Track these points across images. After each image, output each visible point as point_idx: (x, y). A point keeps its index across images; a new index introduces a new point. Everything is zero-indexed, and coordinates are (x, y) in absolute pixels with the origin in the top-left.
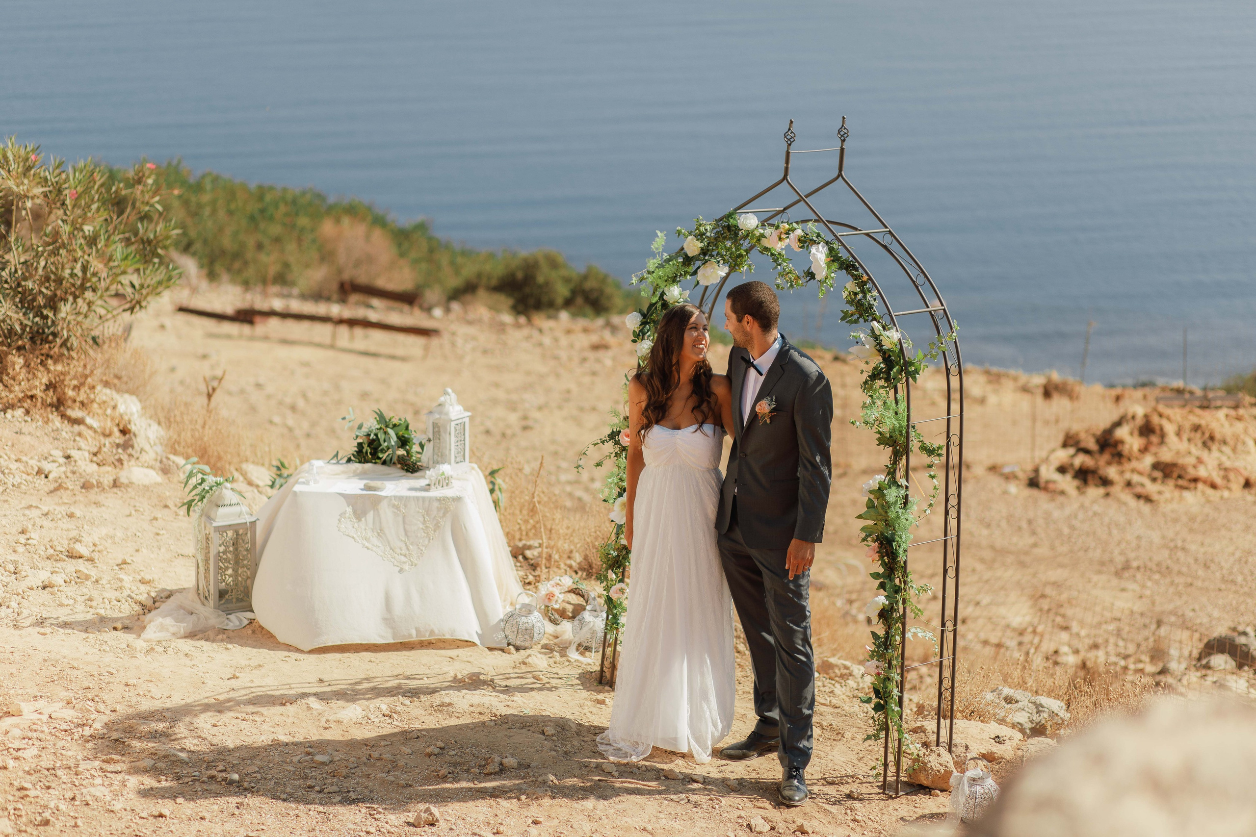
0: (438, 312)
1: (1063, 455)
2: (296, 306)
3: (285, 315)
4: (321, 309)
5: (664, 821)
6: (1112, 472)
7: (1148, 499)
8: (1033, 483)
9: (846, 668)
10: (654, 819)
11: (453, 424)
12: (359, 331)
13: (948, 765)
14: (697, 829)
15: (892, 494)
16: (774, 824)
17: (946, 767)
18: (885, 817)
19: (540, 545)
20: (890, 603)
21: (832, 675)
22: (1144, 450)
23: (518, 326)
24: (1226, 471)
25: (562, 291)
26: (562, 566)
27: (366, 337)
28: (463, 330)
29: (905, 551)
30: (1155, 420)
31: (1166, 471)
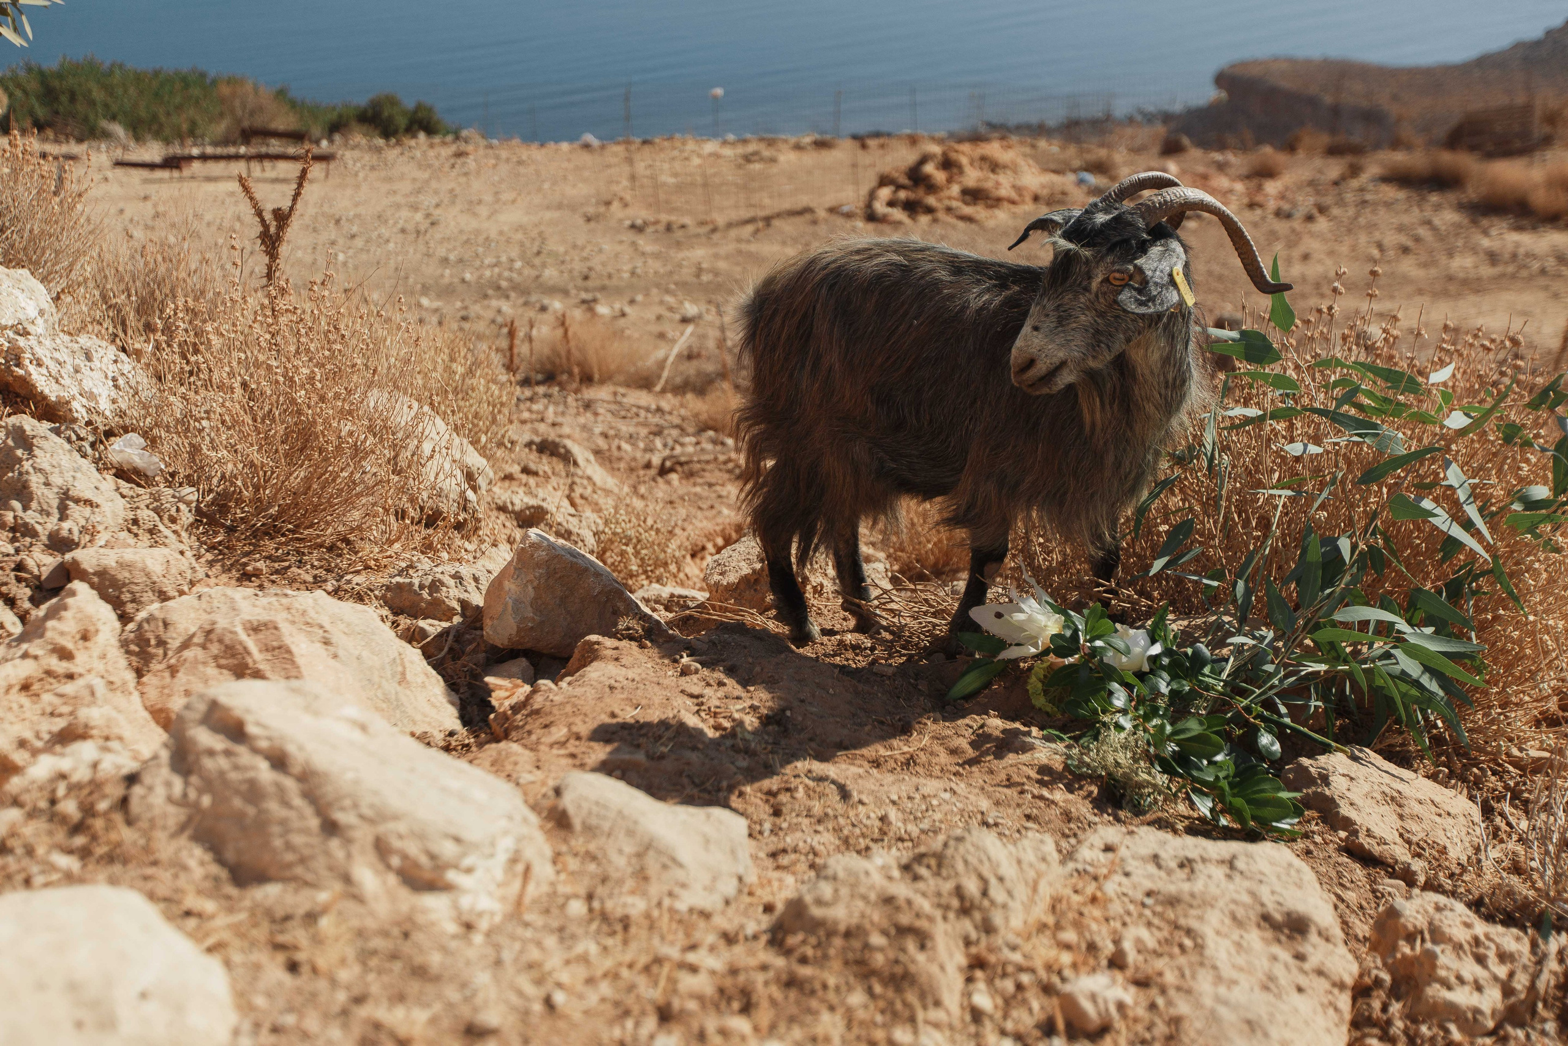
0: (324, 143)
1: (885, 193)
2: (209, 150)
3: (204, 158)
4: (232, 150)
6: (931, 200)
8: (872, 218)
12: (267, 164)
22: (950, 180)
24: (1018, 189)
25: (402, 122)
27: (273, 168)
28: (349, 155)
30: (953, 156)
31: (974, 195)
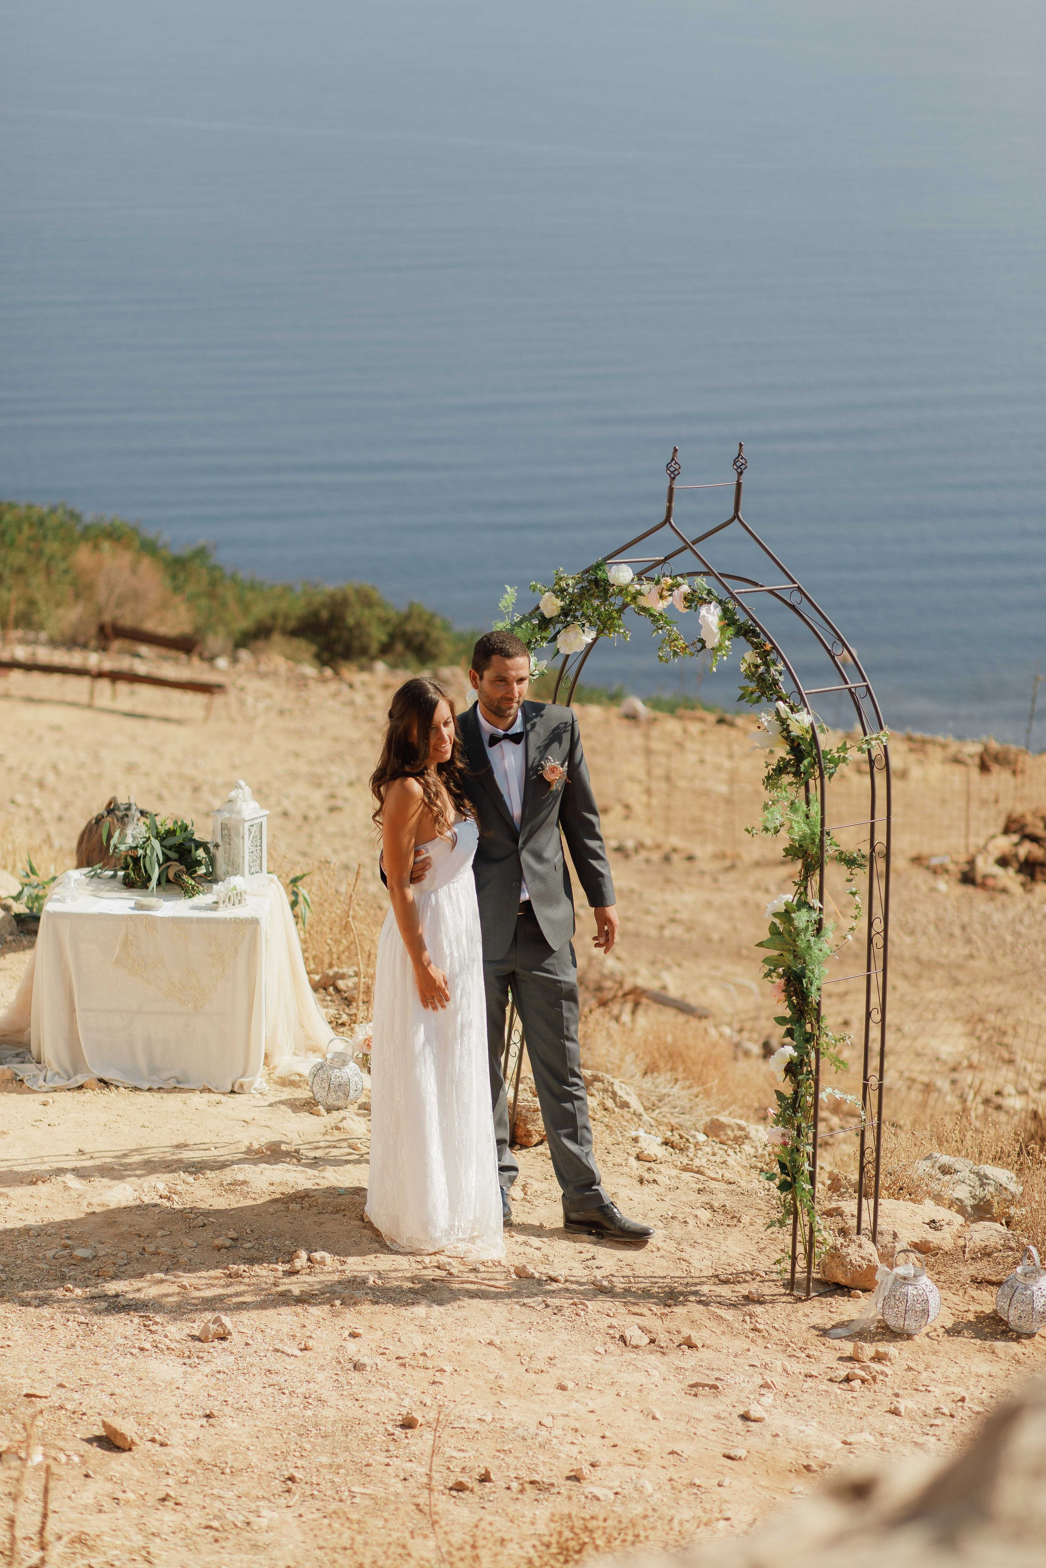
0: (222, 663)
1: (1004, 844)
2: (44, 655)
3: (29, 667)
4: (75, 659)
5: (515, 1332)
8: (968, 878)
9: (741, 1128)
10: (503, 1330)
11: (247, 825)
12: (123, 687)
13: (872, 1258)
14: (557, 1343)
15: (802, 918)
16: (654, 1336)
17: (870, 1261)
18: (793, 1326)
19: (357, 974)
20: (800, 1055)
21: (724, 1138)
23: (323, 680)
25: (378, 635)
27: (132, 693)
28: (254, 685)
29: (819, 989)
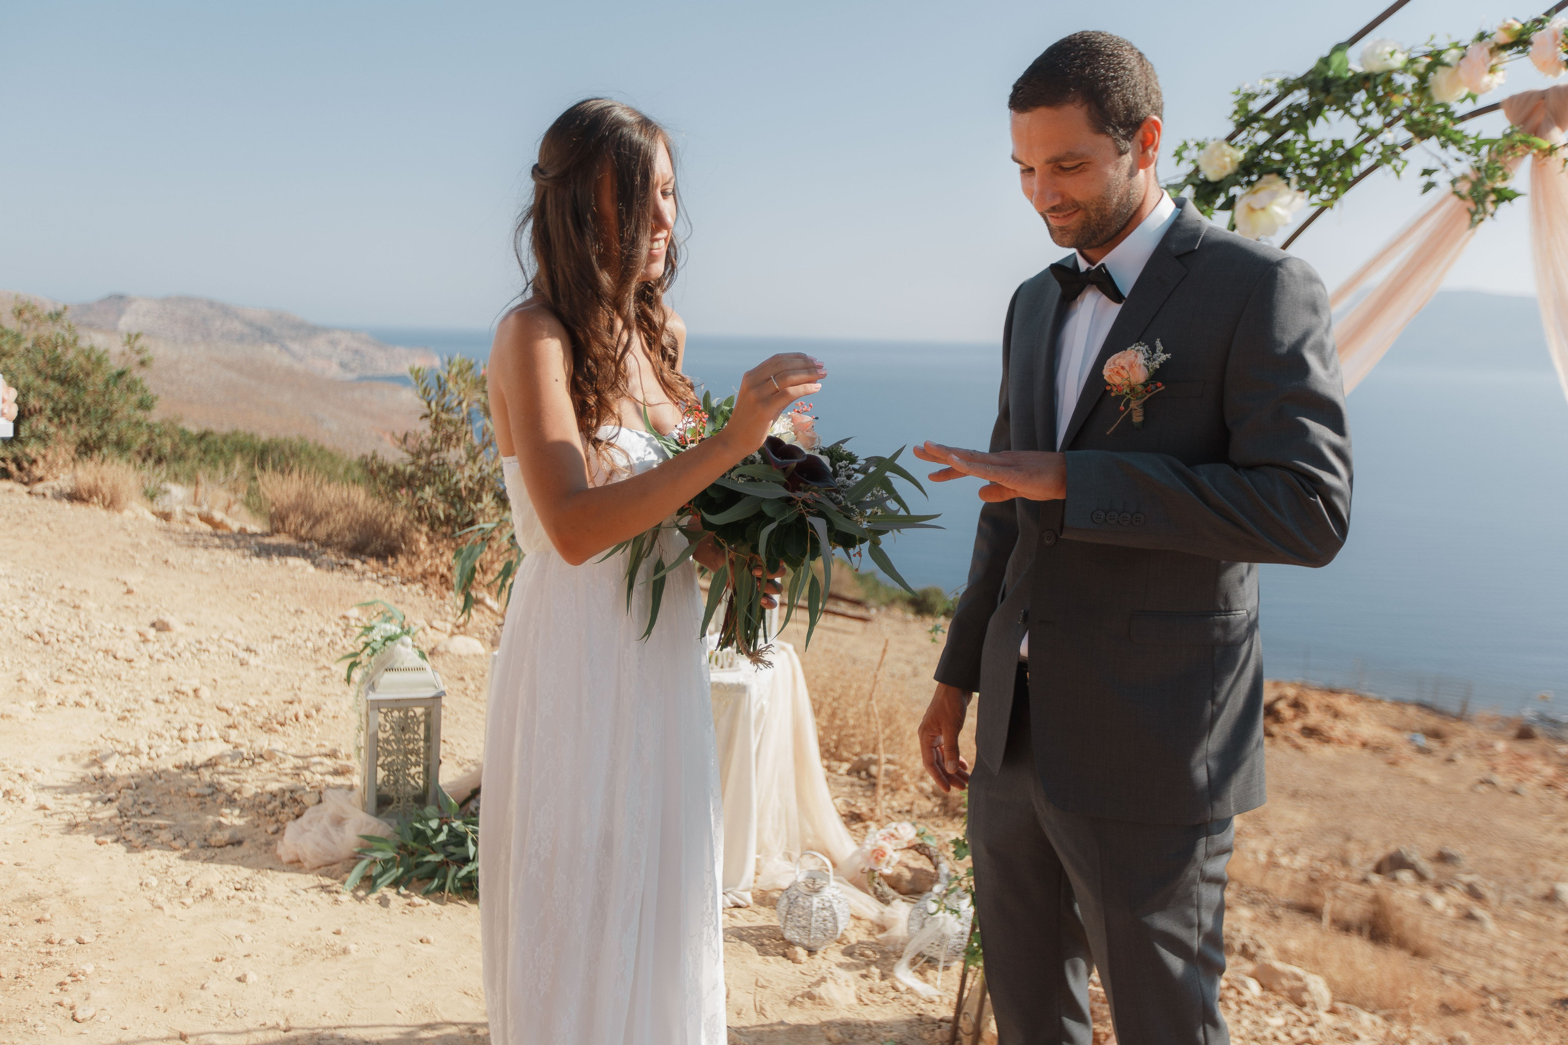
0: (874, 611)
7: (1298, 747)
22: (1296, 716)
23: (914, 620)
24: (1351, 736)
26: (912, 788)
30: (1301, 701)
31: (1310, 732)
